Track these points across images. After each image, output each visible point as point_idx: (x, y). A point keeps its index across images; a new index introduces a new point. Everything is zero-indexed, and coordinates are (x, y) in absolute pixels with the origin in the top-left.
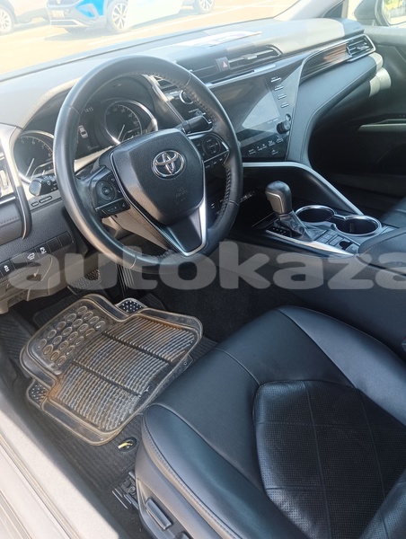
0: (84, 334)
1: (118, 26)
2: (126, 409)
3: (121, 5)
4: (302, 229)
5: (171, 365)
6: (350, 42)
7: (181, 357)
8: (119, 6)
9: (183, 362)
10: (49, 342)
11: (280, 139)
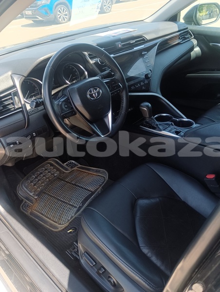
0: (48, 178)
1: (61, 20)
2: (71, 214)
3: (62, 8)
4: (157, 125)
5: (93, 193)
6: (181, 34)
7: (98, 189)
8: (61, 9)
9: (99, 191)
10: (31, 182)
11: (146, 82)
